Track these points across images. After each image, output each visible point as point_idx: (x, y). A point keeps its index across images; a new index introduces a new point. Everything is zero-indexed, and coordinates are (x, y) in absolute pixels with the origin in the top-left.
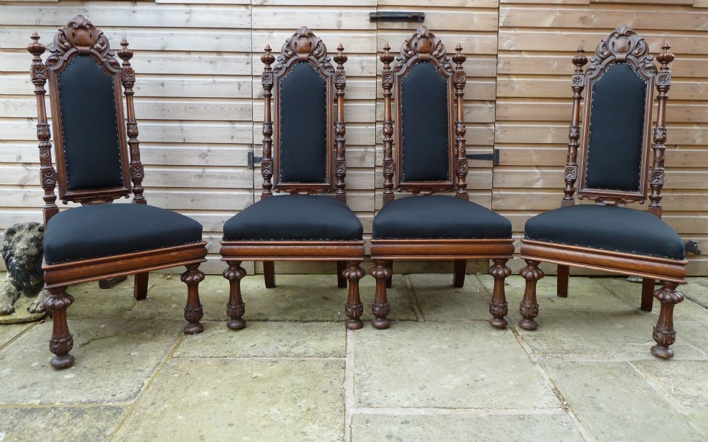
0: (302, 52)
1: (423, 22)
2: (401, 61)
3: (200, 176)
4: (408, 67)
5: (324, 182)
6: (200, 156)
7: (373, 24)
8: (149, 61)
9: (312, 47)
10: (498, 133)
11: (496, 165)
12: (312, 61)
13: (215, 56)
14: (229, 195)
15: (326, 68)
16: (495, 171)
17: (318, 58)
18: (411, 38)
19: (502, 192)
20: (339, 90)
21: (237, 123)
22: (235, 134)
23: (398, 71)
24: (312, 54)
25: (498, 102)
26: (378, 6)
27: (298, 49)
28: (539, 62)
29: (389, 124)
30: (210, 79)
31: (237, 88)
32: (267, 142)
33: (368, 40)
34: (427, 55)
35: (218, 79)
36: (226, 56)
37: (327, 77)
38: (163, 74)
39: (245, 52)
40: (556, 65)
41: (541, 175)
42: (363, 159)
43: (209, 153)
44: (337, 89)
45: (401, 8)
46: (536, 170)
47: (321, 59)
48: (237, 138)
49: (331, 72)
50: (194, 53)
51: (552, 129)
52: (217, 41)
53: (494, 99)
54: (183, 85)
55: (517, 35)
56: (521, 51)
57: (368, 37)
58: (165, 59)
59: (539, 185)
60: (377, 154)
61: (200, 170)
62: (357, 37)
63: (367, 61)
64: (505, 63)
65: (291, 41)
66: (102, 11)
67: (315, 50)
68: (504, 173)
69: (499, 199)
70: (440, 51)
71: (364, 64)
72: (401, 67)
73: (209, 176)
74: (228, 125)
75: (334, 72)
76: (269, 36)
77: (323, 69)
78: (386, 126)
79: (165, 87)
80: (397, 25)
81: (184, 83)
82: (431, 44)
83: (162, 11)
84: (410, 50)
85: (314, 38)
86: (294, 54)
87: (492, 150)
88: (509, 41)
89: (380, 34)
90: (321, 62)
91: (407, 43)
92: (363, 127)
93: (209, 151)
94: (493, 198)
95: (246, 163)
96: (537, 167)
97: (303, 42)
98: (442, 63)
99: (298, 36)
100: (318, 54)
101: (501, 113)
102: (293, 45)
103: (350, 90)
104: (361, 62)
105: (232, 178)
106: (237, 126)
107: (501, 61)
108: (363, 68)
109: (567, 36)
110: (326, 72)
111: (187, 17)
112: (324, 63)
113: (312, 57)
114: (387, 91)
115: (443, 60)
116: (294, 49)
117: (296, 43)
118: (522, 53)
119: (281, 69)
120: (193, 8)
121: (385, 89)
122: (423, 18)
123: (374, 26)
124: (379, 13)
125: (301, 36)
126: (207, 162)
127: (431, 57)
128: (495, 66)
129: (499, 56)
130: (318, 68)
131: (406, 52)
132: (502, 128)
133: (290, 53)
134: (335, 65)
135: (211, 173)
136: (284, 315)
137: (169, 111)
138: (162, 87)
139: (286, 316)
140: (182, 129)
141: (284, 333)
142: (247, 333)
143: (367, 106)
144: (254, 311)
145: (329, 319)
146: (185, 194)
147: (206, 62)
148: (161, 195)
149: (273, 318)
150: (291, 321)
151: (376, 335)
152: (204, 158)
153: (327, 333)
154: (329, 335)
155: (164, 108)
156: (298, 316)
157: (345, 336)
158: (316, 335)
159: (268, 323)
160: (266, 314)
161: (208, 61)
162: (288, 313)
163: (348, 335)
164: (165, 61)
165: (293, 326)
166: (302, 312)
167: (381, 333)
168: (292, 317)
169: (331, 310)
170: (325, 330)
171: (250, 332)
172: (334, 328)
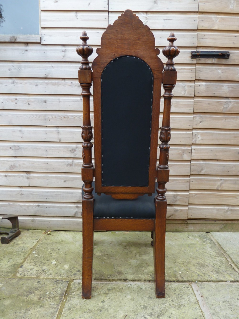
1: (228, 58)
3: (71, 165)
6: (70, 151)
7: (193, 59)
8: (36, 85)
26: (197, 47)
30: (78, 98)
33: (190, 71)
38: (46, 94)
42: (182, 154)
43: (77, 149)
45: (213, 48)
50: (67, 79)
54: (60, 102)
57: (189, 69)
58: (47, 84)
60: (193, 151)
61: (70, 161)
62: (181, 69)
63: (188, 86)
66: (4, 50)
71: (186, 88)
73: (76, 165)
79: (47, 103)
80: (210, 61)
81: (61, 100)
83: (46, 50)
89: (198, 67)
92: (183, 132)
103: (176, 106)
104: (184, 87)
108: (185, 91)
111: (63, 54)
120: (68, 48)
122: (228, 56)
123: (194, 61)
124: (198, 52)
126: (75, 156)
135: (78, 163)
136: (138, 274)
137: (49, 120)
138: (45, 103)
139: (140, 275)
140: (59, 133)
141: (145, 297)
142: (115, 297)
143: (187, 118)
144: (114, 269)
145: (175, 279)
146: (59, 177)
147: (76, 85)
148: (43, 178)
149: (130, 277)
150: (145, 280)
151: (223, 302)
152: (73, 152)
153: (181, 298)
154: (184, 300)
155: (46, 118)
156: (149, 275)
157: (197, 303)
158: (172, 301)
159: (129, 284)
160: (124, 273)
161: (77, 85)
162: (140, 271)
163: (199, 302)
164: (47, 85)
165: (149, 287)
166: (150, 270)
167: (226, 299)
168: (145, 276)
169: (172, 269)
170: (177, 294)
171: (117, 296)
172: (184, 291)
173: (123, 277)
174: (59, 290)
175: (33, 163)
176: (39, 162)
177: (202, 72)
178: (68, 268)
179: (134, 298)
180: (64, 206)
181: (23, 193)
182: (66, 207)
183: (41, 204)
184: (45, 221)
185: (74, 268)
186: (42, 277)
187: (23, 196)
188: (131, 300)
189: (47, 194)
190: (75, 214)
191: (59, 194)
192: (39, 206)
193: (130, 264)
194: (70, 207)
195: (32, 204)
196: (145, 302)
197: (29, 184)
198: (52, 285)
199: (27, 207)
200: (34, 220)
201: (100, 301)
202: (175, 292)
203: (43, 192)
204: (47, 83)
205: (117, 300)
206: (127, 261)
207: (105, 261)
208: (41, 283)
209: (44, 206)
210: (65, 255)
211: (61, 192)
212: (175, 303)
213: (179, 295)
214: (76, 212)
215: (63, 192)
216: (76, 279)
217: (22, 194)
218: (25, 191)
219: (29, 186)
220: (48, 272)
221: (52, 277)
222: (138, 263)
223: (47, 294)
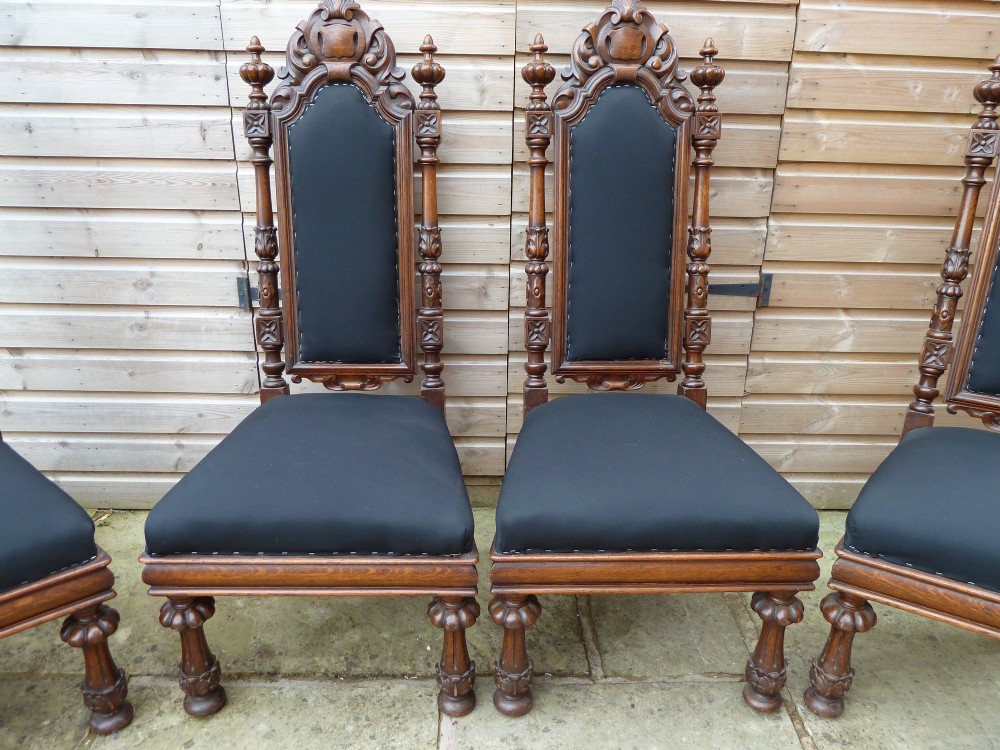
0: (335, 56)
2: (570, 82)
3: (142, 327)
4: (586, 97)
5: (397, 361)
6: (135, 285)
9: (360, 45)
10: (773, 241)
11: (763, 304)
12: (360, 78)
13: (137, 60)
14: (205, 365)
15: (394, 97)
16: (758, 317)
17: (374, 73)
18: (596, 20)
19: (768, 360)
20: (426, 153)
21: (207, 215)
22: (205, 240)
23: (565, 106)
24: (358, 60)
25: (781, 173)
27: (325, 49)
28: (883, 82)
29: (540, 232)
30: (135, 116)
31: (197, 137)
32: (267, 272)
33: (497, 22)
34: (632, 68)
35: (154, 116)
36: (165, 60)
37: (397, 119)
38: (27, 104)
39: (209, 51)
40: (919, 90)
41: (852, 326)
42: (483, 292)
43: (154, 281)
44: (423, 149)
46: (843, 317)
47: (383, 75)
48: (211, 248)
49: (406, 107)
50: (89, 52)
51: (889, 232)
52: (138, 23)
53: (773, 165)
54: (76, 129)
55: (841, 15)
56: (845, 55)
57: (494, 16)
58: (25, 67)
59: (844, 346)
61: (140, 315)
62: (468, 16)
63: (493, 75)
64: (805, 83)
65: (309, 29)
67: (366, 51)
68: (777, 323)
69: (761, 374)
70: (664, 58)
71: (486, 81)
72: (571, 97)
73: (159, 327)
74: (190, 220)
75: (413, 107)
76: (262, 11)
77: (386, 100)
78: (533, 238)
79: (34, 133)
81: (78, 125)
82: (644, 39)
84: (595, 53)
85: (364, 22)
86: (316, 63)
87: (757, 276)
88: (821, 31)
89: (524, 6)
90: (382, 84)
91: (586, 36)
92: (484, 225)
93: (152, 274)
94: (749, 372)
95: (235, 300)
96: (846, 310)
97: (336, 32)
98: (667, 87)
99: (324, 16)
100: (374, 63)
101: (784, 196)
102: (313, 38)
103: (454, 142)
104: (478, 78)
105: (209, 330)
106: (209, 221)
107: (798, 78)
108: (483, 91)
109: (955, 20)
110: (397, 109)
112: (389, 84)
113: (360, 70)
114: (536, 155)
115: (668, 80)
116: (316, 49)
117: (320, 35)
118: (849, 58)
119: (287, 98)
121: (533, 150)
125: (331, 17)
126: (152, 299)
127: (644, 72)
128: (781, 91)
129: (795, 65)
130: (376, 98)
131: (585, 58)
132: (783, 228)
133: (307, 59)
134: (416, 89)
135: (163, 321)
136: (313, 655)
137: (52, 189)
138: (27, 134)
139: (317, 659)
140: (89, 229)
141: (305, 727)
142: (226, 728)
143: (492, 179)
144: (255, 638)
145: (407, 669)
146: (114, 362)
147: (121, 73)
148: (64, 364)
149: (289, 664)
150: (326, 675)
151: (502, 740)
152: (145, 289)
153: (398, 728)
154: (402, 735)
155: (41, 181)
156: (342, 658)
157: (434, 741)
158: (372, 737)
159: (275, 688)
160: (277, 652)
161: (125, 72)
162: (323, 645)
163: (442, 739)
164: (25, 71)
165: (327, 697)
166: (352, 641)
167: (512, 731)
168: (329, 661)
169: (412, 636)
170: (394, 716)
171: (233, 724)
172: (415, 706)
173: (267, 667)
174: (80, 711)
175: (25, 323)
176: (41, 318)
177: (534, 25)
178: (126, 638)
179: (274, 730)
180: (141, 445)
181: (10, 409)
182: (147, 447)
183: (70, 440)
184: (91, 485)
185: (143, 637)
186: (45, 672)
187: (11, 417)
188: (265, 736)
189: (82, 412)
190: (176, 466)
191: (120, 410)
192: (64, 444)
193: (303, 621)
194: (159, 447)
195: (44, 440)
196: (300, 743)
197: (24, 383)
198: (64, 698)
199: (31, 448)
200: (59, 482)
201: (182, 743)
202: (392, 711)
203: (69, 406)
204: (22, 65)
205: (227, 738)
206: (299, 612)
207: (237, 612)
208: (38, 690)
209: (82, 446)
210: (131, 594)
211: (124, 405)
212: (378, 743)
213: (397, 718)
214: (180, 459)
215: (132, 405)
216: (137, 676)
217: (7, 413)
218: (15, 404)
219: (25, 390)
220: (66, 656)
221: (74, 670)
222: (327, 618)
223: (44, 726)
